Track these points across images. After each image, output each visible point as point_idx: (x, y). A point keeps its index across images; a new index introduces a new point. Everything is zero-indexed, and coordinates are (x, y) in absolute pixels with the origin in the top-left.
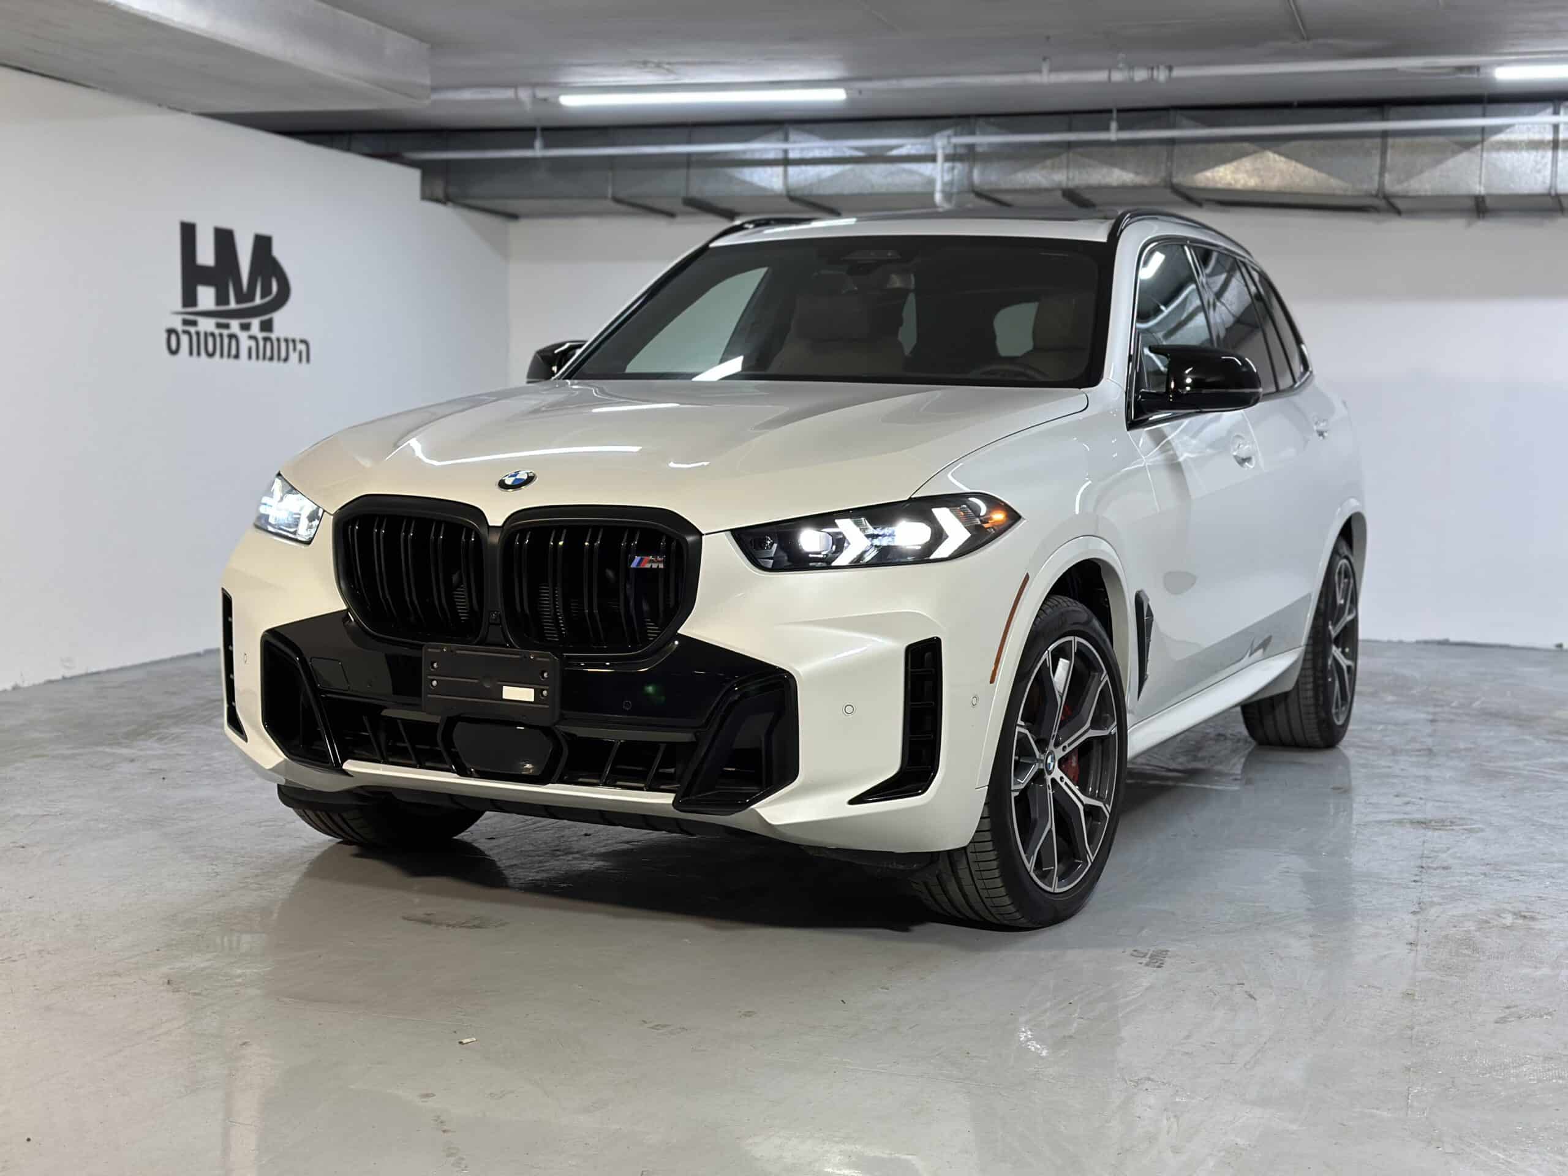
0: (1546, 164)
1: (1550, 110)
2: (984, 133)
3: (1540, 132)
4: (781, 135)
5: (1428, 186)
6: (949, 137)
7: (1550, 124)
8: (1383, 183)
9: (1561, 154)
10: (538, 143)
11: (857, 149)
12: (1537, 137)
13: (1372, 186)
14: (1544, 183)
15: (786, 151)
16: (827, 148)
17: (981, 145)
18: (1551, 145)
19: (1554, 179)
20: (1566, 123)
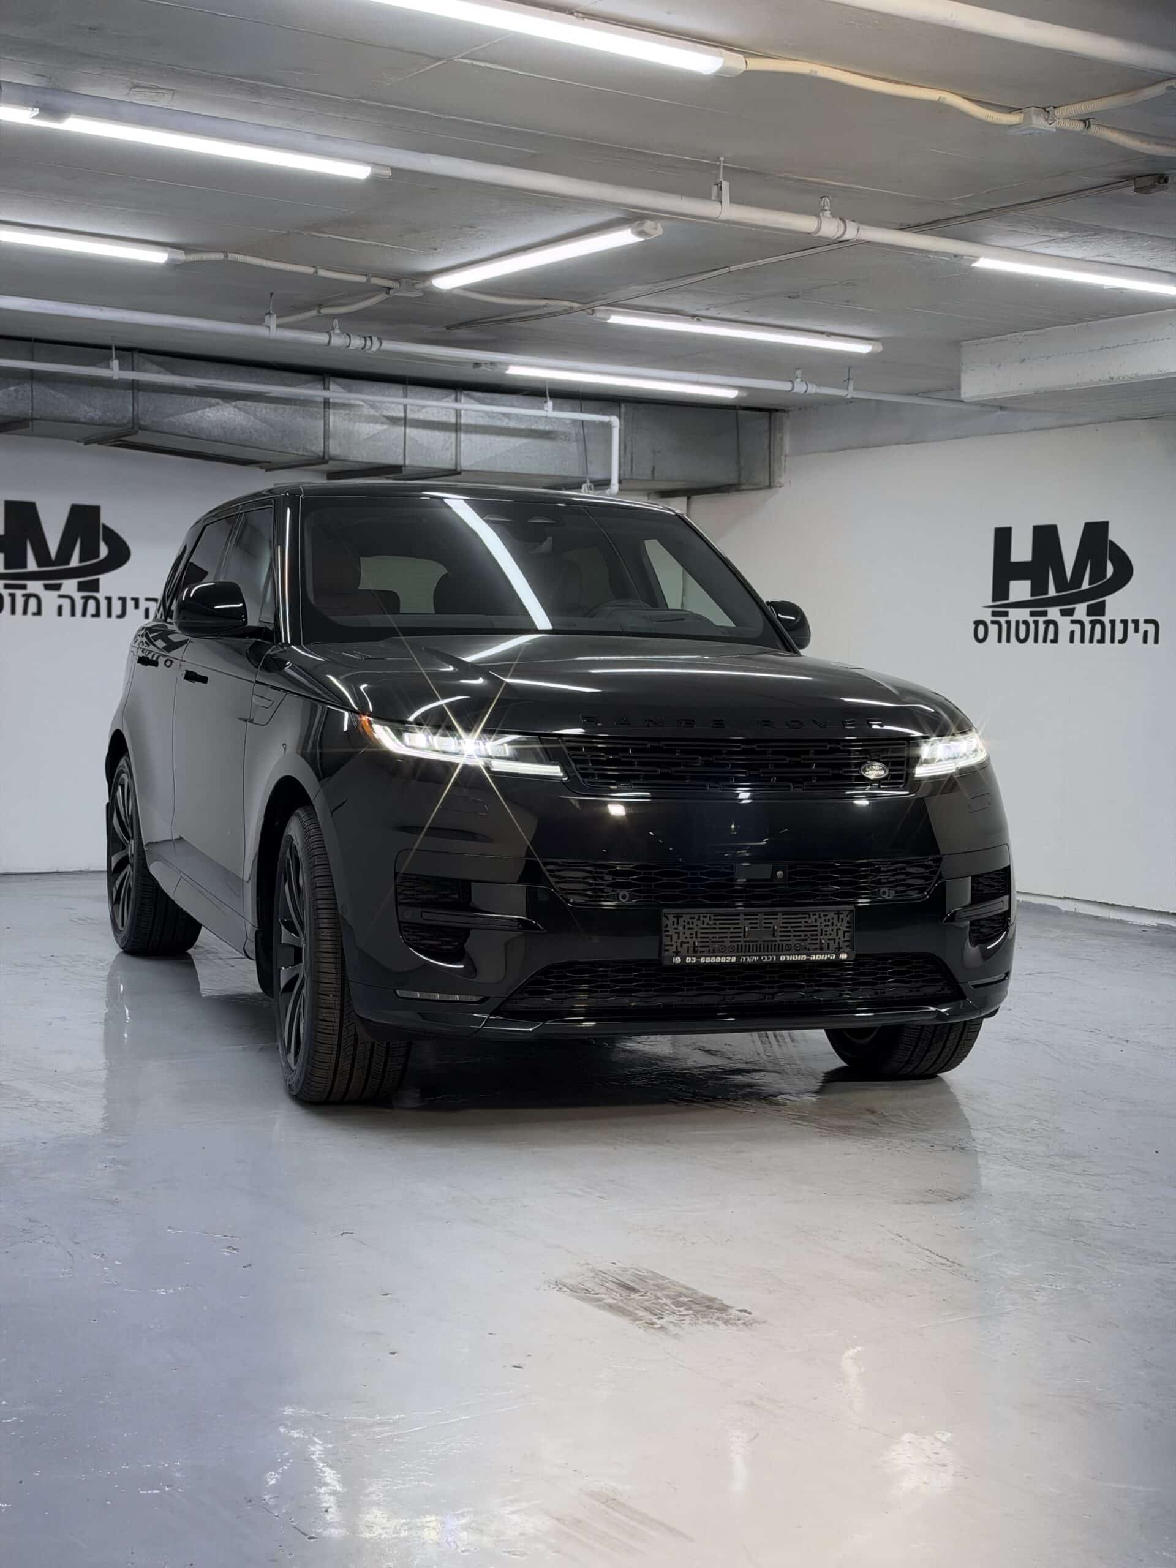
0: (451, 444)
1: (453, 396)
3: (446, 415)
5: (365, 454)
7: (452, 408)
8: (328, 445)
9: (463, 436)
12: (444, 419)
13: (318, 448)
14: (452, 459)
18: (454, 427)
19: (458, 457)
20: (466, 410)
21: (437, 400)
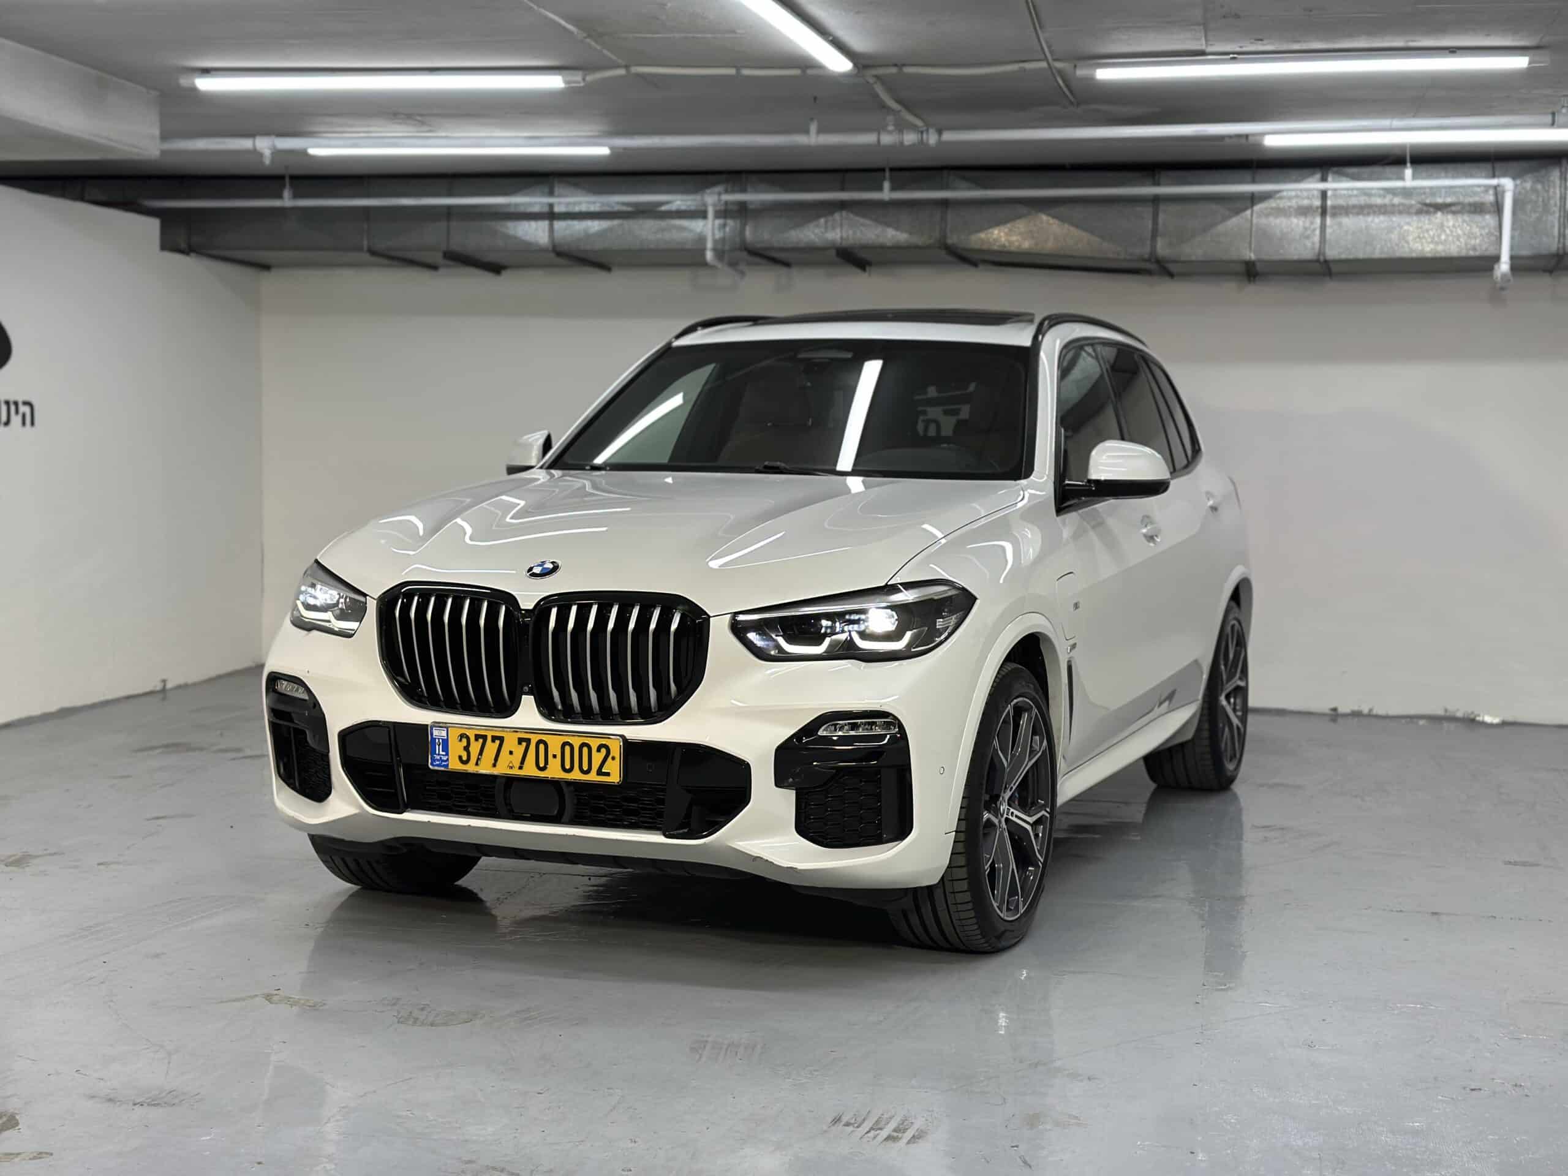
0: (1314, 230)
1: (1318, 176)
2: (757, 191)
3: (1308, 198)
4: (546, 190)
5: (1199, 251)
6: (720, 194)
7: (1317, 190)
8: (1155, 247)
9: (1329, 221)
10: (287, 193)
11: (624, 204)
12: (1306, 202)
13: (1145, 251)
14: (1313, 249)
15: (551, 206)
16: (594, 203)
17: (752, 202)
18: (1320, 210)
19: (1322, 246)
20: (1335, 190)
21: (1297, 181)
